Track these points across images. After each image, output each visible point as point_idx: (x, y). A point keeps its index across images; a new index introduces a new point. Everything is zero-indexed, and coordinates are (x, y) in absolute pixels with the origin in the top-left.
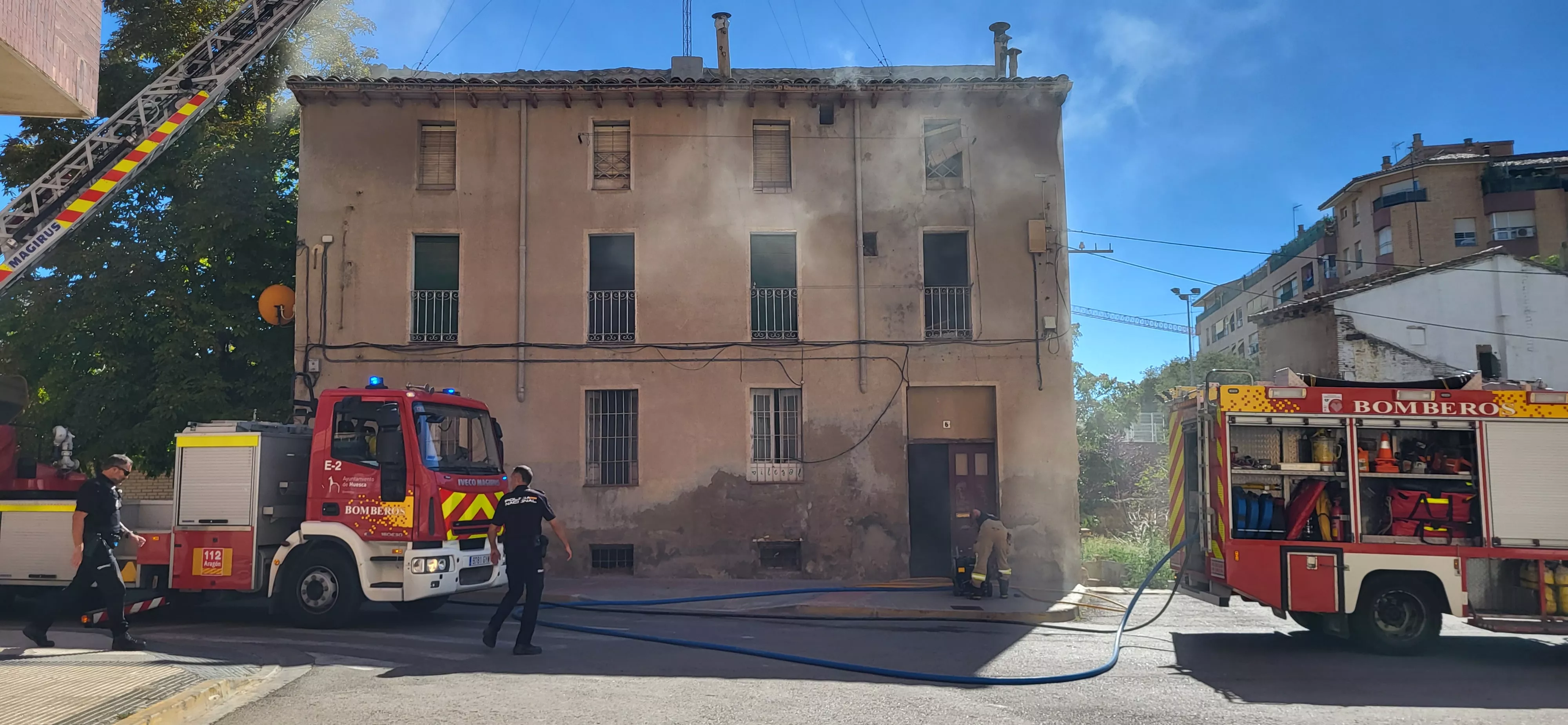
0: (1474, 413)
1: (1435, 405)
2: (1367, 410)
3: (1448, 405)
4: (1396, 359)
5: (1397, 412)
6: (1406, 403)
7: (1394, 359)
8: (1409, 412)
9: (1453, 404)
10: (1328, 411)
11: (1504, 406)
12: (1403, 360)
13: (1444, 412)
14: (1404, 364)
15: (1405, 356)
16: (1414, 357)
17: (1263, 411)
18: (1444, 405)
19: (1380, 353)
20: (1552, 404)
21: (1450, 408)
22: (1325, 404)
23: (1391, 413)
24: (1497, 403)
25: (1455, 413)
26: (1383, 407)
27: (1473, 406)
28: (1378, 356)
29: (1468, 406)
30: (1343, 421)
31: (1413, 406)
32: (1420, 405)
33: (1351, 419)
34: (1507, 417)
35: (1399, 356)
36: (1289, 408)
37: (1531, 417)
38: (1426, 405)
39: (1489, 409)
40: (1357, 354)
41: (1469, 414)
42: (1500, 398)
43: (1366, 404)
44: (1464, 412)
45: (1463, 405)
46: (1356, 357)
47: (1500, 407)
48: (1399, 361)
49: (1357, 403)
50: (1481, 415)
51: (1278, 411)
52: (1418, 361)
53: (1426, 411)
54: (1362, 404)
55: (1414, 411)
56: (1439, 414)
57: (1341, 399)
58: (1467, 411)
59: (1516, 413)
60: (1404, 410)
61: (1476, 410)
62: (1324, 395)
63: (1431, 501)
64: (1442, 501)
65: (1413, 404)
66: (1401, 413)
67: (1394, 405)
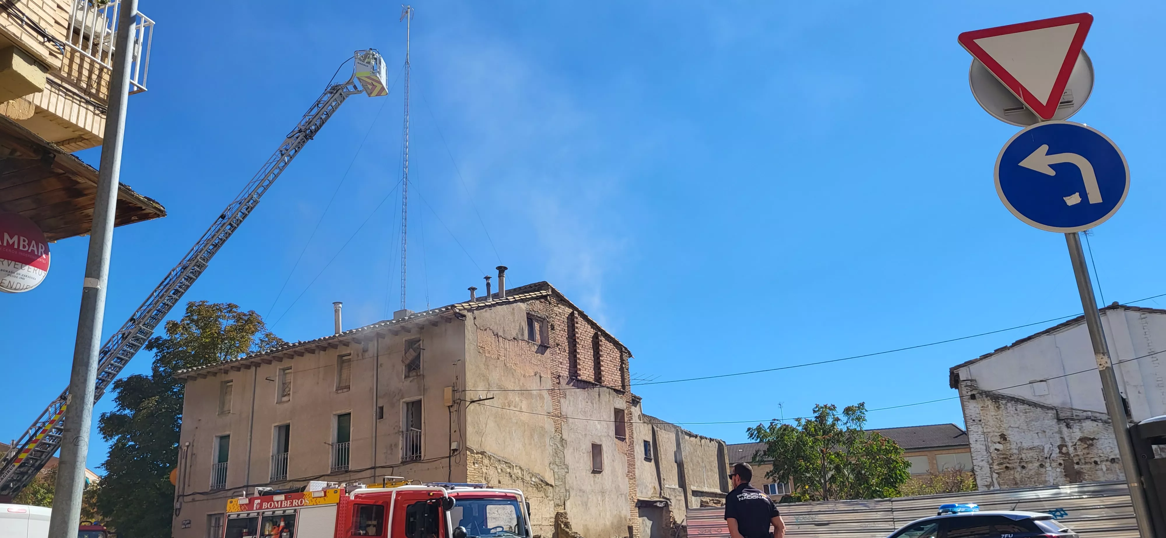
0: (297, 505)
3: (290, 502)
4: (1018, 410)
5: (274, 507)
6: (278, 502)
7: (1016, 410)
10: (256, 510)
11: (306, 501)
12: (1025, 410)
13: (288, 506)
14: (1026, 413)
15: (1026, 406)
16: (1035, 405)
17: (237, 512)
18: (288, 501)
19: (1002, 406)
20: (320, 497)
22: (255, 505)
24: (305, 498)
25: (291, 506)
26: (271, 505)
27: (297, 501)
28: (1001, 409)
34: (306, 505)
35: (1020, 407)
36: (245, 508)
37: (313, 505)
39: (301, 502)
40: (981, 410)
42: (306, 495)
44: (294, 505)
45: (294, 501)
46: (981, 412)
48: (1021, 411)
49: (264, 503)
50: (299, 506)
51: (242, 511)
52: (1039, 409)
53: (283, 506)
55: (279, 506)
56: (286, 507)
57: (260, 502)
59: (308, 503)
61: (298, 503)
62: (255, 501)
65: (280, 502)
66: (276, 508)
67: (274, 503)
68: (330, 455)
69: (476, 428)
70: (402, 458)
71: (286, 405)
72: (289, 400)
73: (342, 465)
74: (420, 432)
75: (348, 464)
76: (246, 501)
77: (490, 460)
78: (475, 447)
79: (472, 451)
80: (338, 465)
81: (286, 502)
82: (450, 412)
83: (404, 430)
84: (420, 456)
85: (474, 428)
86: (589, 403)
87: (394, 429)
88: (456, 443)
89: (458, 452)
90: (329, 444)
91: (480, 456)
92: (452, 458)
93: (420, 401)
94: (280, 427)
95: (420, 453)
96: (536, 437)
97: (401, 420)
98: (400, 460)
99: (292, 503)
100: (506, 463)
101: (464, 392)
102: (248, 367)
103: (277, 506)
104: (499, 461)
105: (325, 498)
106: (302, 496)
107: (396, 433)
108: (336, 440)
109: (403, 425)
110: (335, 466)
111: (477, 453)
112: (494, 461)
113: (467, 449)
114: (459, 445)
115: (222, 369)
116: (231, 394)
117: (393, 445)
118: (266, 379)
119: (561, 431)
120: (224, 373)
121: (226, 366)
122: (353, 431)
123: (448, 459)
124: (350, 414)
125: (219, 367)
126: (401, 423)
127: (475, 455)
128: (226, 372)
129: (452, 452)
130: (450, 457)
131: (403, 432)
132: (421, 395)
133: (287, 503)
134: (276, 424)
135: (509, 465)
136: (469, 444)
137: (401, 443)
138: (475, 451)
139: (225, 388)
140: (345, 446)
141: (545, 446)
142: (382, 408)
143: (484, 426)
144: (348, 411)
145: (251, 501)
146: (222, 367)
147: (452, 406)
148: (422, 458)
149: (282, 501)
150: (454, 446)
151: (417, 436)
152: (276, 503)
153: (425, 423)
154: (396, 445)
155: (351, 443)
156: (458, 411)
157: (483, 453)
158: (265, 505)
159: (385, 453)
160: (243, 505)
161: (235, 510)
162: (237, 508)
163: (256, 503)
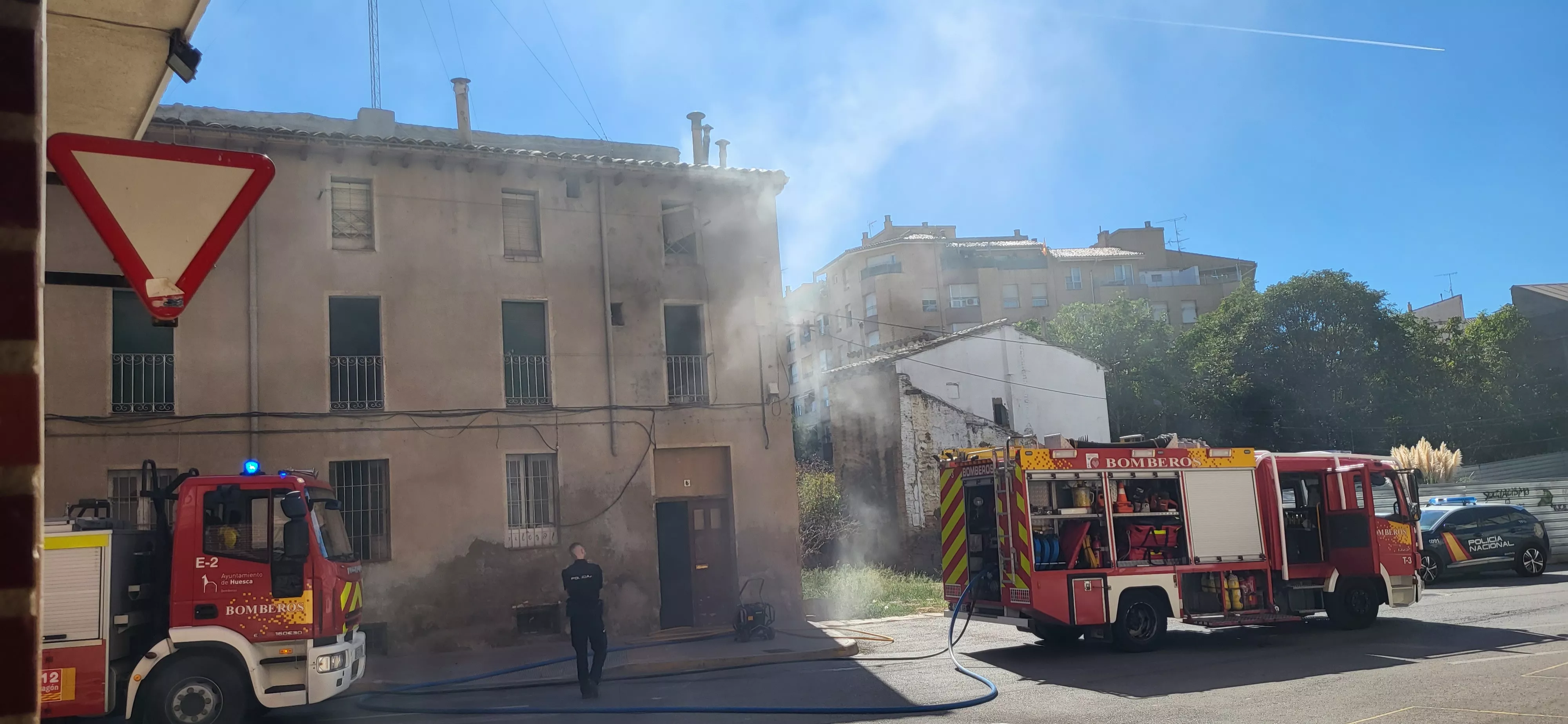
0: (1178, 465)
1: (1155, 460)
2: (1115, 465)
5: (1132, 466)
6: (1137, 459)
8: (1139, 467)
10: (1092, 467)
13: (1160, 466)
18: (1160, 459)
21: (1162, 462)
22: (1089, 462)
23: (1129, 467)
24: (1189, 458)
25: (1166, 466)
26: (1124, 463)
29: (1174, 460)
31: (1142, 460)
32: (1146, 459)
34: (1195, 467)
39: (1185, 461)
41: (1176, 467)
43: (1114, 460)
45: (1171, 460)
47: (1191, 460)
49: (1108, 460)
50: (1182, 466)
54: (1111, 461)
55: (1142, 465)
56: (1157, 467)
57: (1099, 457)
58: (1175, 464)
60: (1137, 465)
61: (1179, 462)
62: (1087, 454)
63: (1156, 532)
64: (1163, 532)
66: (1135, 467)
67: (1130, 461)
133: (1157, 462)
152: (1133, 460)
160: (1061, 459)
161: (1043, 466)
162: (1047, 464)
163: (1089, 459)
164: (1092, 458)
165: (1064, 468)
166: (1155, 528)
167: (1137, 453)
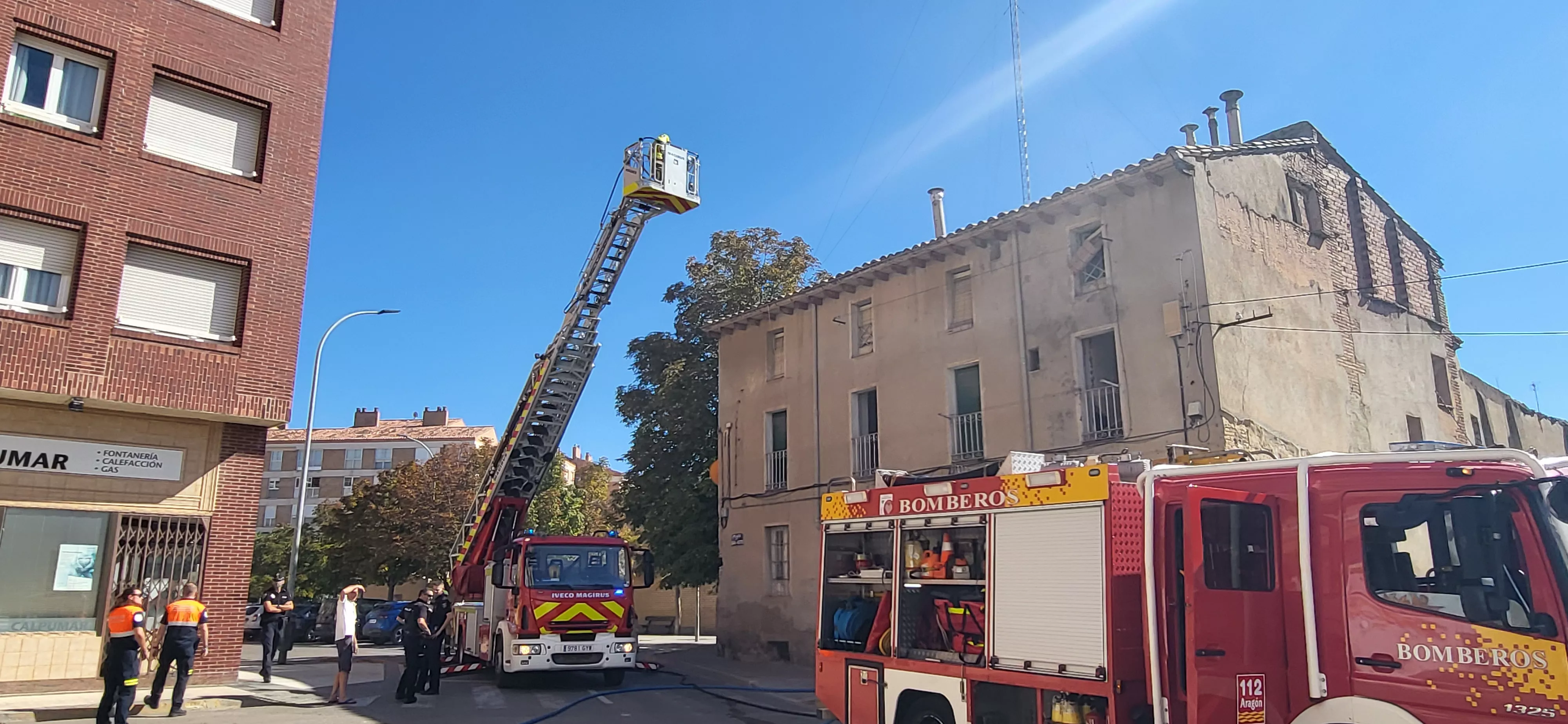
0: (985, 505)
3: (966, 498)
5: (928, 510)
6: (935, 498)
8: (936, 509)
9: (969, 495)
10: (883, 514)
11: (1009, 495)
13: (963, 507)
17: (845, 519)
18: (962, 497)
20: (1050, 486)
21: (967, 501)
22: (882, 506)
23: (924, 512)
24: (1003, 491)
25: (970, 506)
26: (919, 505)
27: (985, 496)
29: (981, 497)
30: (892, 523)
32: (945, 500)
33: (897, 520)
34: (1011, 506)
36: (860, 512)
37: (1032, 504)
38: (949, 498)
39: (997, 498)
41: (982, 507)
42: (1006, 484)
43: (908, 502)
44: (977, 505)
45: (977, 495)
47: (1006, 495)
49: (902, 502)
50: (991, 507)
51: (854, 517)
53: (949, 507)
54: (905, 503)
55: (940, 508)
56: (958, 509)
57: (892, 499)
58: (981, 504)
59: (1019, 501)
61: (987, 501)
62: (882, 496)
63: (953, 610)
64: (960, 611)
65: (940, 499)
66: (932, 511)
67: (926, 501)
68: (949, 435)
69: (1233, 376)
70: (1084, 436)
71: (867, 359)
72: (872, 351)
73: (970, 450)
74: (1118, 388)
75: (981, 448)
76: (862, 497)
77: (1260, 437)
78: (1233, 411)
79: (1231, 419)
80: (964, 450)
81: (956, 498)
82: (1178, 348)
83: (1083, 387)
84: (1121, 432)
85: (1230, 376)
86: (1395, 343)
87: (1063, 385)
88: (1198, 403)
89: (1204, 421)
90: (945, 416)
91: (1244, 427)
92: (1189, 432)
93: (1111, 335)
94: (860, 395)
95: (1120, 424)
96: (1325, 398)
97: (1075, 369)
98: (1081, 439)
99: (972, 501)
100: (1286, 443)
101: (1205, 308)
102: (804, 306)
103: (933, 507)
104: (1276, 438)
105: (1065, 488)
106: (998, 485)
107: (1068, 393)
108: (955, 411)
109: (1079, 378)
110: (959, 452)
111: (1240, 423)
112: (1268, 440)
113: (1223, 413)
114: (1204, 407)
115: (767, 313)
116: (782, 350)
117: (1064, 414)
118: (834, 321)
119: (1360, 390)
120: (771, 318)
121: (773, 306)
122: (985, 394)
123: (1183, 433)
124: (977, 366)
125: (763, 310)
126: (1075, 374)
127: (1237, 427)
128: (774, 318)
129: (1189, 421)
130: (1185, 430)
131: (1080, 390)
132: (1111, 322)
133: (959, 501)
134: (855, 390)
135: (1291, 447)
136: (1224, 406)
137: (1079, 409)
138: (1236, 419)
139: (774, 339)
140: (974, 419)
141: (1340, 415)
142: (1035, 353)
143: (1245, 373)
144: (972, 362)
145: (873, 497)
146: (768, 308)
147: (1180, 336)
148: (1126, 435)
149: (945, 497)
150: (1194, 409)
151: (1110, 396)
152: (930, 500)
153: (1124, 371)
154: (1070, 414)
155: (982, 413)
156: (1196, 344)
157: (1248, 423)
158: (905, 505)
159: (1049, 428)
160: (855, 504)
161: (840, 515)
162: (843, 512)
163: (883, 502)
164: (886, 500)
165: (858, 516)
166: (951, 604)
167: (931, 490)
